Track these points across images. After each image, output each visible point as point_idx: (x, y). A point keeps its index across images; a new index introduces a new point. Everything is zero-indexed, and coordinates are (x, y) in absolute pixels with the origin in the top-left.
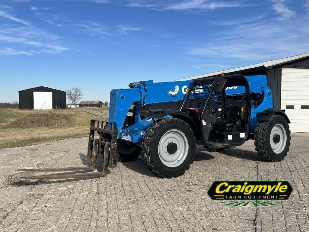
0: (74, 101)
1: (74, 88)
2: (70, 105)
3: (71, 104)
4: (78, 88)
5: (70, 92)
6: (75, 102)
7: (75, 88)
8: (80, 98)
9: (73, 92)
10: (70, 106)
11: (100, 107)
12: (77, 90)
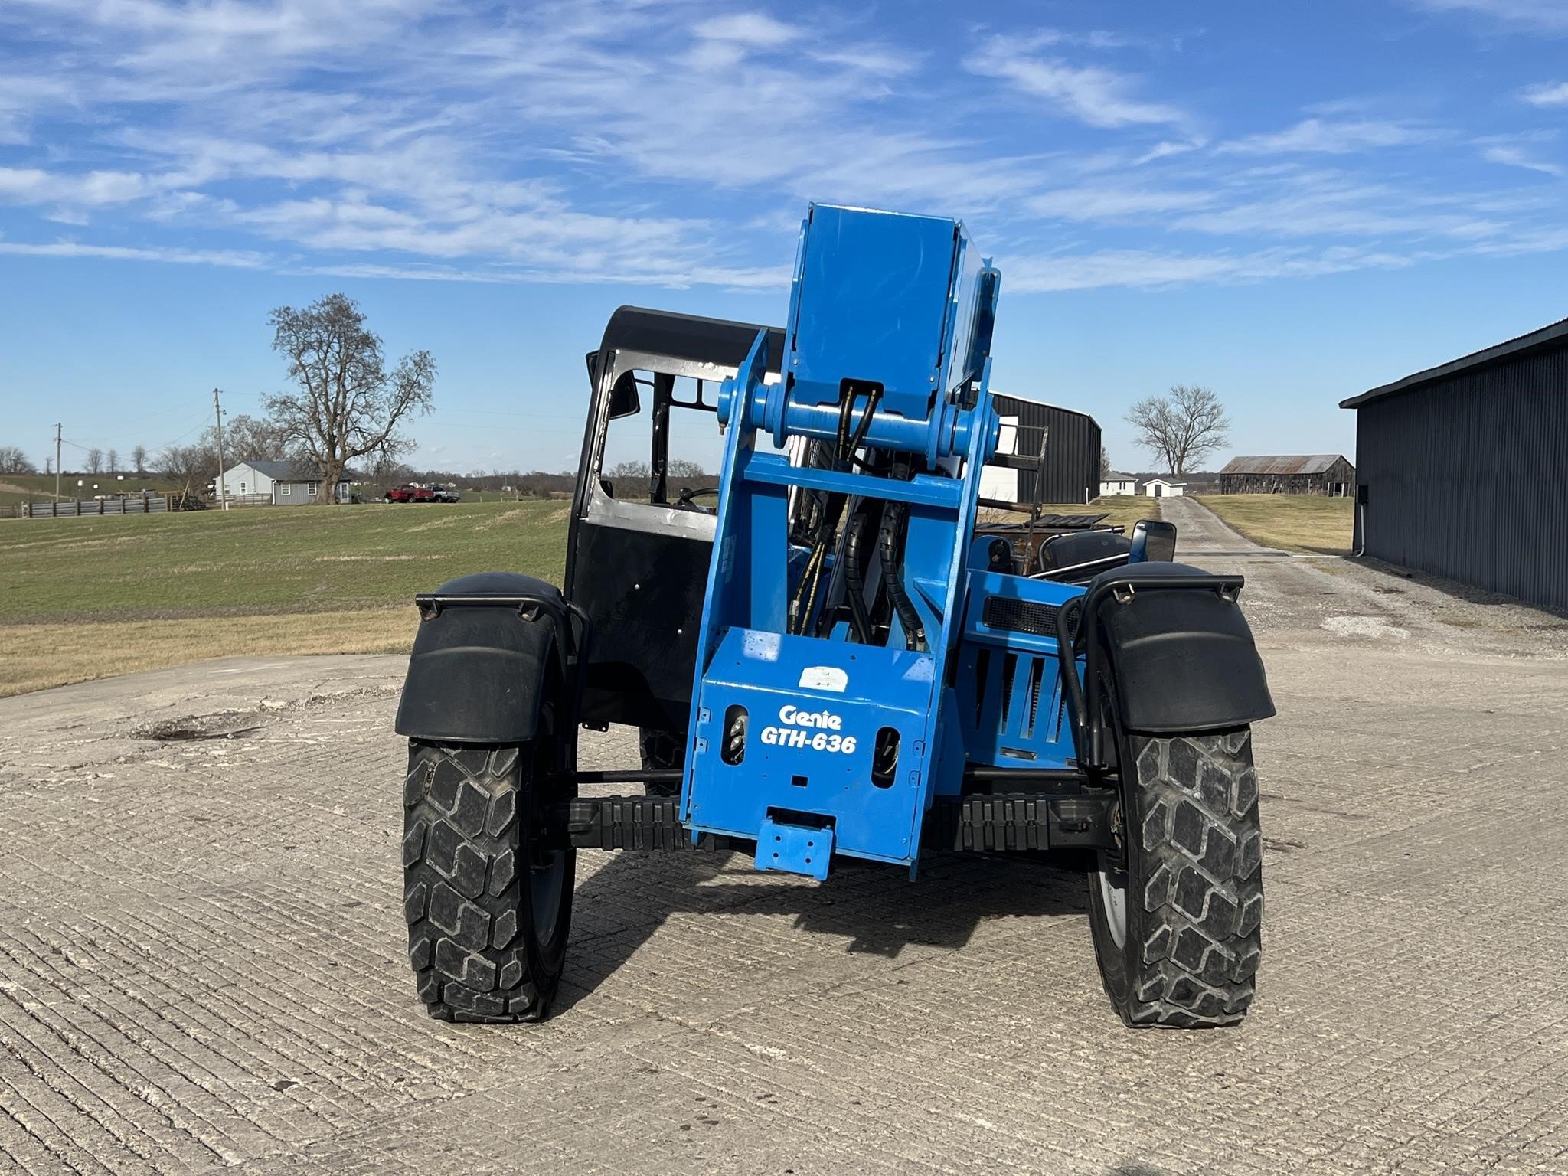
0: (1180, 460)
1: (1182, 392)
2: (1157, 482)
3: (1163, 477)
4: (1204, 387)
5: (1161, 412)
6: (1184, 465)
7: (1189, 388)
8: (1216, 442)
9: (1175, 409)
10: (1158, 489)
11: (1338, 489)
12: (1199, 396)
